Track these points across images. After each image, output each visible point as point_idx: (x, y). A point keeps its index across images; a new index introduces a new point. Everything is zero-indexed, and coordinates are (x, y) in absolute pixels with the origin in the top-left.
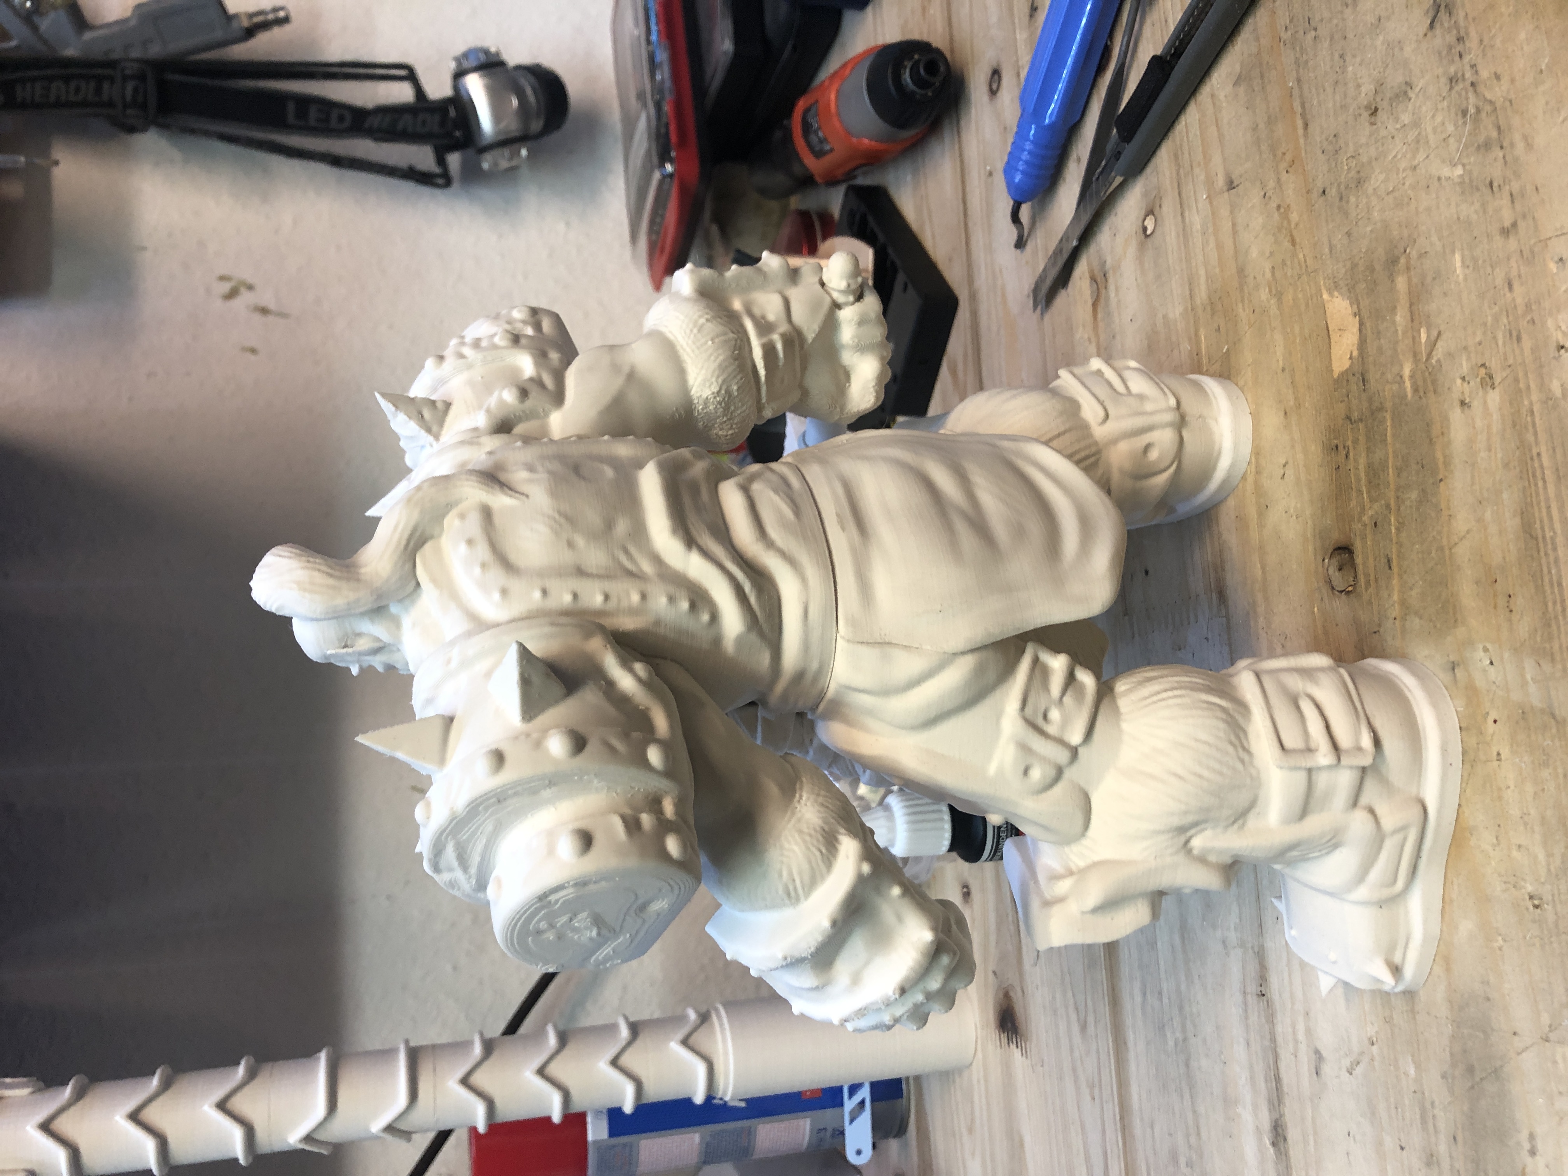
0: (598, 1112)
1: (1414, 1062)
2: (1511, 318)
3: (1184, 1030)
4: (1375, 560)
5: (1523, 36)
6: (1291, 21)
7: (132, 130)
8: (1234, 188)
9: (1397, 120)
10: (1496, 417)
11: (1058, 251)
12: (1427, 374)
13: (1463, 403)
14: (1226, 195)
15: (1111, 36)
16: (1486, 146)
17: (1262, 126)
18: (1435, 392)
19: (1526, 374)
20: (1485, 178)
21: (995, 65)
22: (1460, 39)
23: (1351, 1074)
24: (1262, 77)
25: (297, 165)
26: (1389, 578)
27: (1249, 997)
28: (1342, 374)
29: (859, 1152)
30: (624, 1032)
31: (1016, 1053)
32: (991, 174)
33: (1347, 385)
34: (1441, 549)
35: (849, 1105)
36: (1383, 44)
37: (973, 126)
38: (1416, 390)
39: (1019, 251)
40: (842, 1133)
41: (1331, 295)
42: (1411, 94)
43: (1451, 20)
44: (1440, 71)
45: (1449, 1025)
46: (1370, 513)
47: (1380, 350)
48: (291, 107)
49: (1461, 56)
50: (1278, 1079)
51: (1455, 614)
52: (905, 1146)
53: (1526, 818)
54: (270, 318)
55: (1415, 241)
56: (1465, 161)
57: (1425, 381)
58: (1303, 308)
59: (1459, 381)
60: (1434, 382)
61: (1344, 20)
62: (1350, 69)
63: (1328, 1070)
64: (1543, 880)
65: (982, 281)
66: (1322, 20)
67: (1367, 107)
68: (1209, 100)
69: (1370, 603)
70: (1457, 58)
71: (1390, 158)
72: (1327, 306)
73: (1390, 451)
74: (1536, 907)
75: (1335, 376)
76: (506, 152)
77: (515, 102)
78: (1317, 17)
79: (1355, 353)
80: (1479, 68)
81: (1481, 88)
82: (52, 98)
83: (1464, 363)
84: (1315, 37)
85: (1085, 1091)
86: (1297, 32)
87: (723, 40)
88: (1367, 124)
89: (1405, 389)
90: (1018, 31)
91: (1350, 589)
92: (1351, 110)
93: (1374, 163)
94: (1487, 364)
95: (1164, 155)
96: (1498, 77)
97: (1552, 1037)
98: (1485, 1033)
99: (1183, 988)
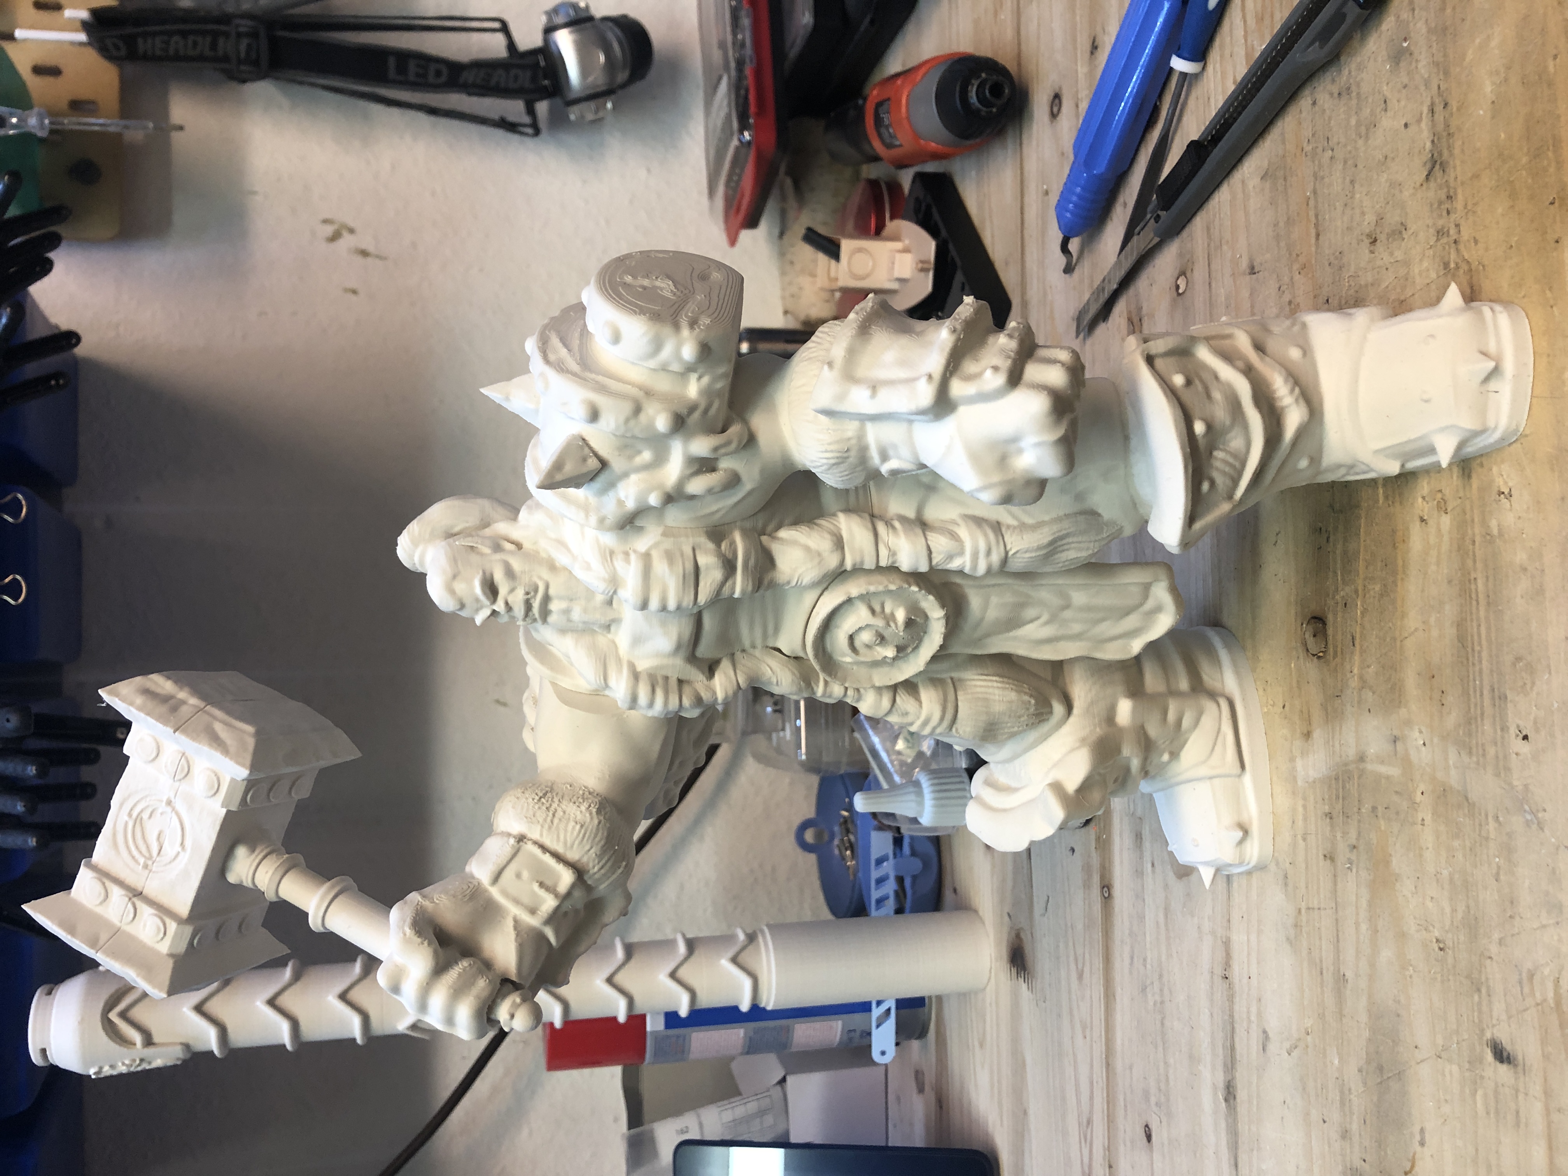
0: (655, 1013)
1: (1338, 1053)
3: (1162, 995)
4: (1343, 634)
5: (1500, 210)
6: (1313, 135)
7: (244, 81)
8: (1255, 273)
9: (1391, 254)
10: (1446, 538)
11: (1101, 289)
13: (1422, 520)
14: (1248, 277)
17: (1281, 224)
18: (1401, 503)
19: (1472, 507)
21: (1057, 91)
22: (1449, 197)
23: (1289, 1054)
24: (1285, 179)
25: (395, 111)
26: (1352, 653)
27: (1215, 977)
29: (883, 1053)
30: (682, 948)
31: (1024, 986)
32: (1047, 193)
34: (1394, 639)
35: (876, 1012)
36: (1387, 181)
37: (1034, 143)
38: (1387, 497)
39: (1067, 276)
40: (869, 1034)
42: (1405, 235)
43: (1443, 177)
44: (1430, 222)
45: (1367, 1030)
46: (1342, 593)
48: (392, 62)
49: (1448, 213)
50: (1233, 1048)
51: (1400, 696)
52: (925, 1047)
53: (1439, 875)
54: (369, 260)
59: (1420, 500)
60: (1402, 494)
61: (1356, 149)
62: (1358, 196)
63: (1272, 1047)
64: (1447, 928)
65: (1034, 293)
66: (1338, 143)
67: (1369, 236)
68: (1240, 185)
69: (1336, 670)
70: (1445, 213)
71: (1383, 287)
73: (1362, 544)
74: (1441, 949)
76: (592, 105)
77: (602, 58)
78: (1335, 140)
80: (1462, 228)
81: (1461, 247)
82: (171, 52)
83: (1427, 484)
84: (1332, 157)
85: (1078, 1029)
86: (1317, 147)
87: (804, 14)
88: (1367, 251)
89: (1378, 494)
90: (1079, 64)
91: (1321, 654)
92: (1355, 235)
93: (1370, 287)
94: (1444, 491)
95: (1199, 222)
96: (1476, 242)
97: (1443, 1055)
98: (1393, 1041)
99: (1164, 958)
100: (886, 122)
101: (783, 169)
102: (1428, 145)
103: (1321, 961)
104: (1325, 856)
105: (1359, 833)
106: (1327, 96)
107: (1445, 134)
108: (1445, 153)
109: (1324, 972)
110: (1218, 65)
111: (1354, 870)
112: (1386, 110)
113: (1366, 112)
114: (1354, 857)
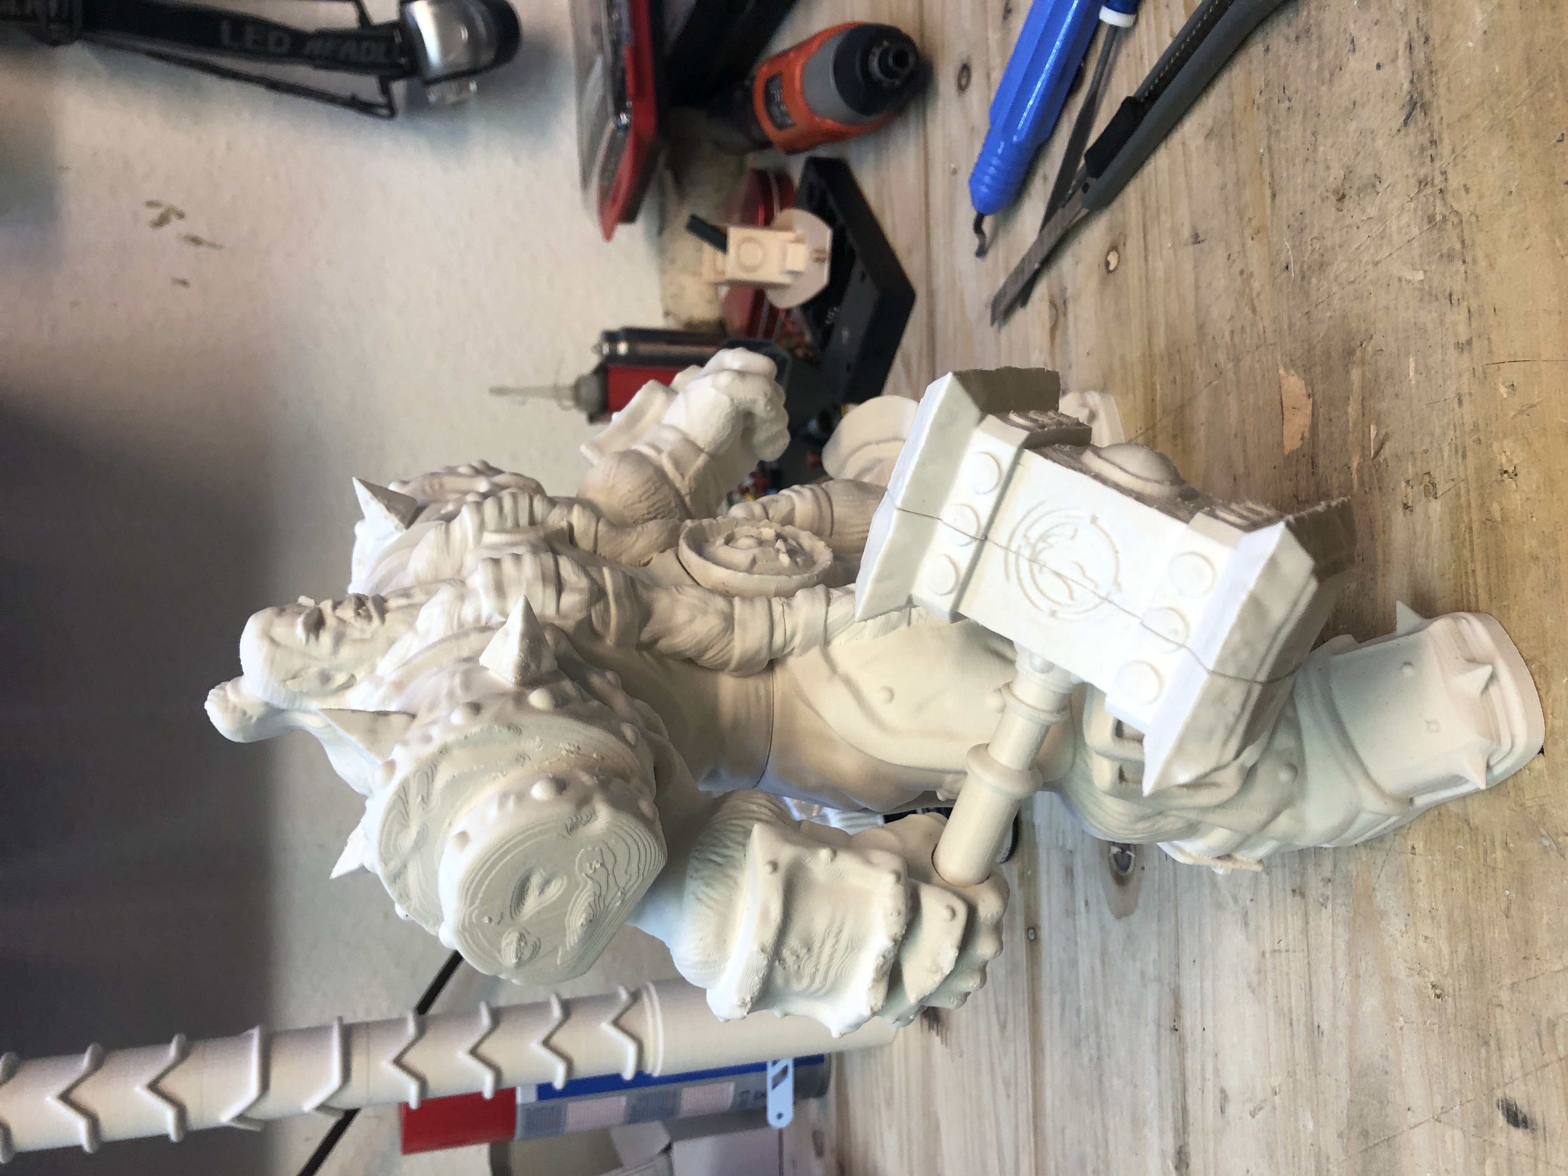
0: (526, 1086)
1: (1313, 1117)
2: (1458, 433)
3: (1099, 1048)
5: (1495, 153)
6: (1267, 85)
7: (54, 42)
8: (1199, 242)
9: (1363, 210)
10: (1437, 527)
11: (1019, 270)
12: (1374, 471)
13: (1406, 507)
14: (1191, 248)
15: (1085, 58)
16: (1450, 256)
17: (1230, 186)
18: (1380, 490)
19: (1468, 491)
20: (1445, 290)
21: (966, 61)
22: (1433, 143)
23: (1253, 1117)
24: (1233, 136)
25: (231, 86)
27: (1163, 1031)
28: (1292, 453)
29: (780, 1116)
30: (556, 1012)
31: (937, 1040)
32: (955, 172)
33: (1297, 465)
35: (772, 1072)
36: (1356, 130)
37: (939, 119)
38: (1362, 483)
39: (979, 260)
40: (764, 1095)
41: (1287, 370)
42: (1380, 188)
43: (1425, 119)
44: (1410, 172)
45: (1348, 1090)
47: (1331, 435)
48: (225, 27)
49: (1432, 160)
50: (1184, 1110)
52: (824, 1107)
53: (1434, 912)
54: (202, 249)
55: (1371, 338)
56: (1426, 268)
57: (1371, 476)
58: (1259, 378)
59: (1403, 485)
60: (1380, 480)
61: (1319, 97)
62: (1321, 149)
63: (1231, 1110)
64: (1445, 973)
65: (940, 280)
66: (1297, 92)
67: (1336, 192)
68: (1180, 148)
70: (1428, 160)
71: (1354, 248)
72: (1283, 382)
74: (1438, 996)
75: (1286, 453)
76: (454, 85)
77: (464, 34)
78: (1292, 88)
79: (1307, 435)
80: (1449, 176)
81: (1449, 198)
83: (1410, 467)
84: (1289, 108)
85: (1000, 1086)
86: (1271, 99)
88: (1334, 209)
89: (1352, 481)
90: (990, 31)
92: (1319, 192)
93: (1337, 249)
94: (1432, 473)
95: (1132, 193)
96: (1467, 189)
97: (1443, 1118)
98: (1381, 1102)
99: (1101, 1010)
100: (778, 98)
101: (662, 160)
102: (1406, 86)
103: (1290, 1011)
104: (1294, 891)
105: (1335, 866)
106: (1282, 41)
107: (1427, 72)
108: (1428, 94)
109: (1294, 1023)
110: (1152, 18)
111: (1330, 907)
112: (1354, 50)
113: (1329, 55)
114: (1329, 893)
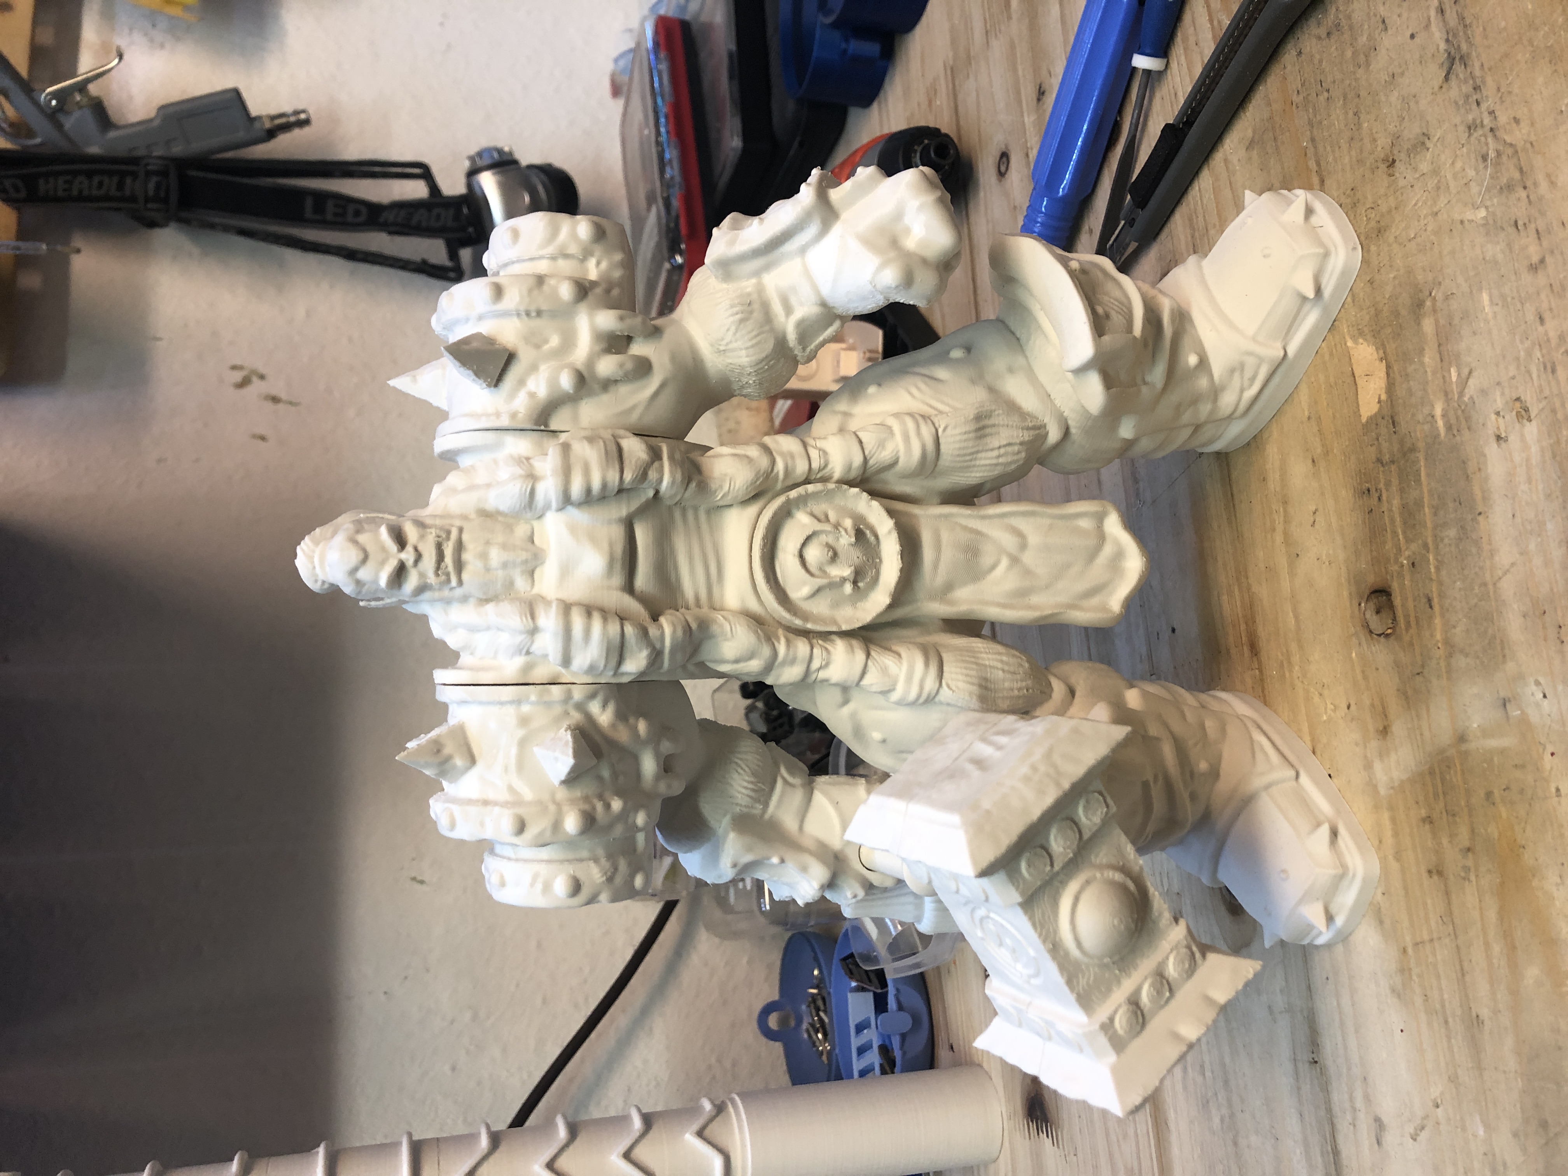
1: (1483, 1121)
2: (1544, 351)
3: (1230, 1105)
4: (1414, 600)
5: (1541, 80)
6: (1303, 85)
7: (152, 224)
9: (1415, 169)
10: (1534, 449)
12: (1459, 412)
13: (1499, 438)
15: (1120, 112)
16: (1509, 188)
18: (1469, 428)
19: (1563, 404)
20: (1510, 219)
21: (1004, 149)
22: (1476, 88)
23: (1415, 1140)
24: (1275, 139)
26: (1431, 618)
27: (1300, 1065)
28: (1371, 418)
30: (637, 1123)
31: (1048, 1143)
33: (1376, 429)
34: (1485, 584)
36: (1398, 99)
37: (982, 208)
38: (1449, 428)
41: (1356, 342)
42: (1429, 144)
43: (1466, 71)
44: (1457, 120)
45: (1519, 1080)
46: (1407, 553)
47: (1409, 390)
48: (309, 202)
49: (1478, 104)
50: (1336, 1152)
51: (1503, 649)
54: (280, 406)
55: (1440, 283)
56: (1488, 203)
57: (1457, 418)
58: (1327, 357)
59: (1493, 417)
60: (1468, 419)
61: (1356, 80)
62: (1365, 125)
63: (1390, 1138)
66: (1334, 82)
67: (1385, 159)
68: (1222, 164)
69: (1411, 644)
70: (1474, 106)
71: (1410, 206)
72: (1352, 353)
73: (1425, 490)
75: (1364, 420)
77: (527, 199)
78: (1330, 79)
79: (1384, 397)
80: (1497, 113)
81: (1501, 134)
82: (75, 193)
83: (1498, 398)
84: (1328, 99)
86: (1308, 95)
87: (732, 136)
88: (1385, 176)
89: (1437, 428)
90: (1025, 115)
91: (1389, 631)
92: (1368, 164)
93: (1394, 211)
94: (1523, 398)
95: (1178, 220)
96: (1517, 121)
98: (1557, 1083)
102: (1443, 46)
103: (1443, 1006)
104: (1430, 872)
105: (1473, 831)
106: (1314, 41)
107: (1461, 28)
108: (1464, 47)
109: (1450, 1020)
110: (1183, 58)
111: (1473, 878)
112: (1386, 29)
113: (1363, 40)
114: (1470, 863)
